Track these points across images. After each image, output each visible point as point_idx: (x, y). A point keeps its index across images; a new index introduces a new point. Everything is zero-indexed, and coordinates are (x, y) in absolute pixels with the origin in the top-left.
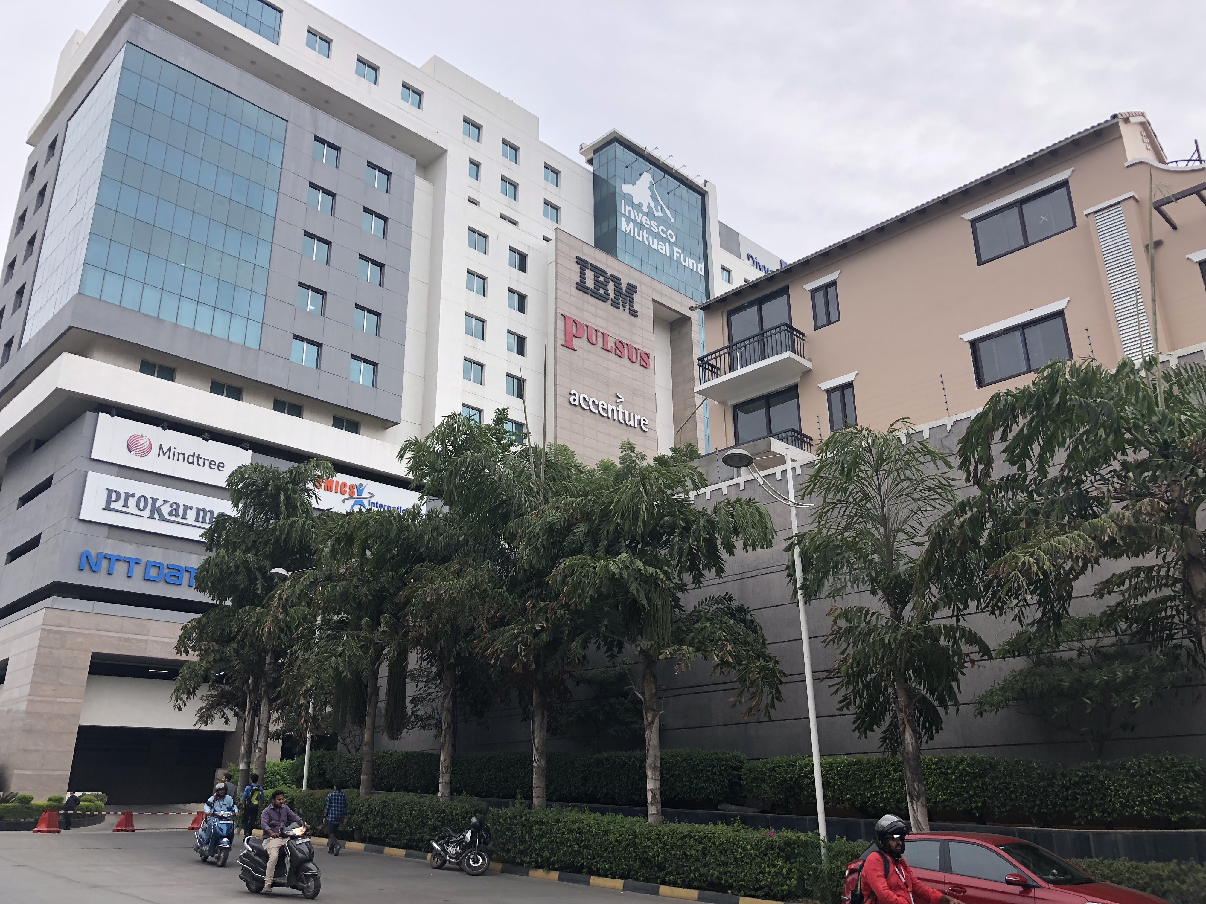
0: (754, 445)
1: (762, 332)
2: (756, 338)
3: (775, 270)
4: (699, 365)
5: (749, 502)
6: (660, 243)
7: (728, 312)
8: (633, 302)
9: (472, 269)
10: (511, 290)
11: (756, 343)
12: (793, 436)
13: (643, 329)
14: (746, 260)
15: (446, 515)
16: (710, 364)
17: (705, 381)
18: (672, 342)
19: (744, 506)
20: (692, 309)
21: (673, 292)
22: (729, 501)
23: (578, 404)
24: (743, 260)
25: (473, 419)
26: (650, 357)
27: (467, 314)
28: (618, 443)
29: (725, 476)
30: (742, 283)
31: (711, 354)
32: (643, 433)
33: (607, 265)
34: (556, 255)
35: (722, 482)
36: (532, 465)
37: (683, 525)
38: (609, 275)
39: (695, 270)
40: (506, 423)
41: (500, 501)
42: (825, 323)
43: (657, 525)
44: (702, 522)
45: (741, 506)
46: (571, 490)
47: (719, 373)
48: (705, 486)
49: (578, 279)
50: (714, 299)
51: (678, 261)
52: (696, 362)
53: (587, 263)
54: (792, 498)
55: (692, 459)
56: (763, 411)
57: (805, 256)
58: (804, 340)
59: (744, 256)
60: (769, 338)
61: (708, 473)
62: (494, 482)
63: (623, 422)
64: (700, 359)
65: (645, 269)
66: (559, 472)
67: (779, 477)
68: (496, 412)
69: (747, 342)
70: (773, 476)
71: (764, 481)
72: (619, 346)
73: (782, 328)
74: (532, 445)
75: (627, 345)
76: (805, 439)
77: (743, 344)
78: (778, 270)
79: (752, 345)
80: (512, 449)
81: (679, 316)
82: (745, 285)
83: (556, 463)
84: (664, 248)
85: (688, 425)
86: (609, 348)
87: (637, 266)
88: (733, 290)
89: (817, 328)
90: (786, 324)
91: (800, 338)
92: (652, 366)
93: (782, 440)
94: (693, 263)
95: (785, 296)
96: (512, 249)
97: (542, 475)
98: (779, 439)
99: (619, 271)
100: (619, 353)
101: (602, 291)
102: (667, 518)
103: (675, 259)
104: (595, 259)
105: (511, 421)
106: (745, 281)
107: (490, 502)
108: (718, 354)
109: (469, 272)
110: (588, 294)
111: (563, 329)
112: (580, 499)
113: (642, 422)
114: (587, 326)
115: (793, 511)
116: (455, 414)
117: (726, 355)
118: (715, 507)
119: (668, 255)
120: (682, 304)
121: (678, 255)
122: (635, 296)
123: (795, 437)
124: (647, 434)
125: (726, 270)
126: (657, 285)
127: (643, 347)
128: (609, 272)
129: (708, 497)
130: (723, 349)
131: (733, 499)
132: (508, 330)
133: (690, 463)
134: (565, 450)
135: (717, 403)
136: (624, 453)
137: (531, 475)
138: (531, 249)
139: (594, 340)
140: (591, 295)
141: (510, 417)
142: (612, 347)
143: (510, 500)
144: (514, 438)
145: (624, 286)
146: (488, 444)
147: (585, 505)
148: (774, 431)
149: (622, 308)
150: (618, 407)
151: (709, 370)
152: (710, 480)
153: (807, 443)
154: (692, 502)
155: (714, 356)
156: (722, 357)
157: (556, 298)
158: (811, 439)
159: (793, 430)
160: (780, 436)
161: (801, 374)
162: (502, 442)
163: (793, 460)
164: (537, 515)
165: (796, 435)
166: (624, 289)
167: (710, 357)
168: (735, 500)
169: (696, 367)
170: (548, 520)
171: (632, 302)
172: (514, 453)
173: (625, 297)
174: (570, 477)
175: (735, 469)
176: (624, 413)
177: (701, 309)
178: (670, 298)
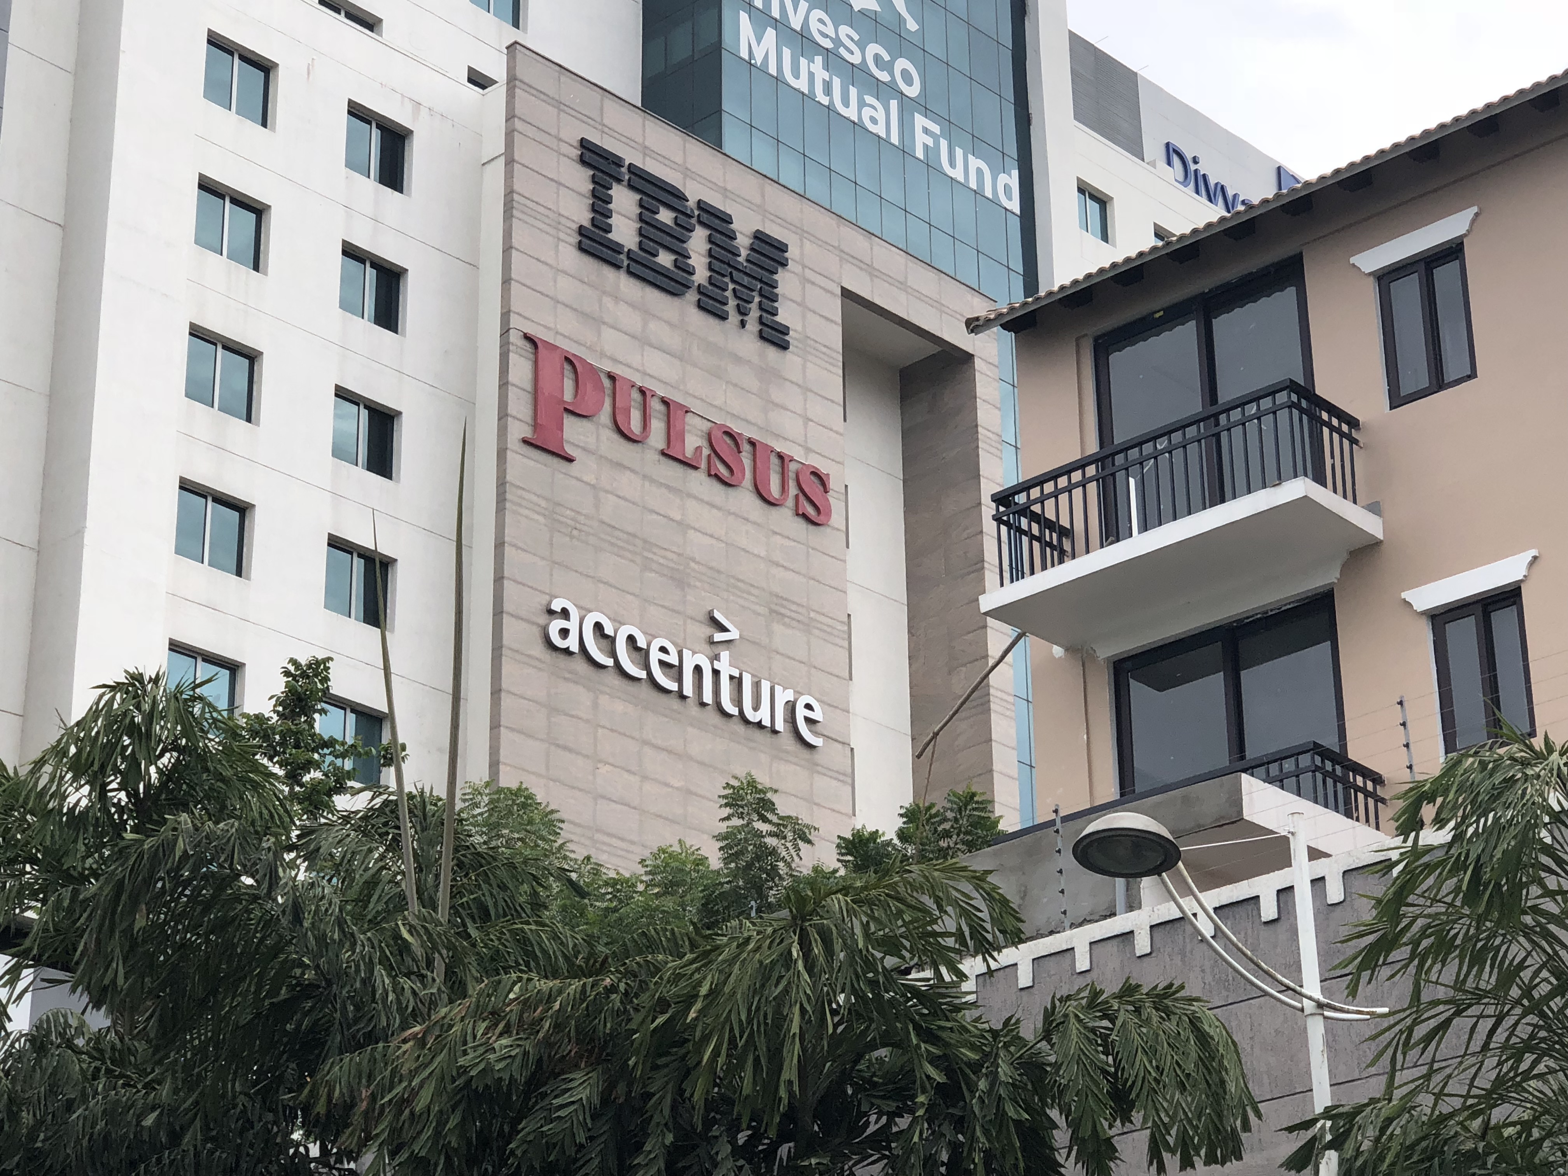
0: (1185, 799)
1: (1214, 409)
2: (1191, 431)
3: (1256, 201)
4: (998, 519)
5: (1166, 996)
6: (869, 99)
7: (1096, 339)
8: (774, 299)
9: (216, 175)
10: (350, 252)
11: (1192, 448)
12: (1317, 769)
13: (806, 389)
14: (1162, 164)
15: (99, 1037)
16: (1035, 518)
17: (1017, 574)
18: (908, 436)
19: (1149, 1010)
20: (974, 325)
21: (913, 265)
22: (1096, 994)
23: (575, 648)
24: (1153, 164)
25: (201, 698)
26: (832, 484)
27: (197, 332)
28: (715, 787)
29: (1085, 907)
30: (1147, 242)
31: (1039, 481)
32: (804, 753)
33: (687, 172)
34: (510, 134)
35: (1073, 926)
36: (407, 865)
37: (938, 1077)
38: (692, 203)
39: (989, 193)
40: (323, 712)
41: (292, 988)
42: (1424, 383)
43: (845, 1077)
44: (1004, 1071)
45: (1138, 1011)
46: (544, 952)
47: (1067, 545)
48: (1017, 938)
49: (584, 217)
50: (1050, 294)
51: (930, 165)
52: (989, 509)
53: (617, 162)
54: (1312, 986)
55: (972, 846)
56: (1217, 682)
57: (1357, 158)
58: (1353, 441)
59: (1153, 148)
60: (1237, 432)
61: (1024, 895)
62: (269, 922)
63: (734, 711)
64: (1003, 499)
65: (817, 188)
66: (503, 887)
67: (1269, 910)
68: (287, 673)
69: (1162, 444)
70: (1250, 907)
71: (1217, 928)
72: (724, 446)
73: (1282, 397)
74: (408, 788)
75: (752, 443)
76: (1360, 781)
77: (1148, 448)
78: (1265, 201)
79: (1178, 454)
80: (342, 802)
81: (934, 349)
82: (1154, 249)
83: (492, 856)
84: (880, 115)
85: (961, 725)
86: (689, 452)
87: (791, 175)
88: (1114, 265)
89: (1397, 400)
90: (1292, 386)
91: (1342, 435)
92: (836, 519)
93: (1279, 781)
94: (979, 171)
95: (1291, 291)
96: (357, 112)
97: (443, 896)
98: (1269, 780)
99: (725, 192)
100: (723, 471)
101: (665, 259)
102: (883, 1052)
103: (920, 154)
104: (646, 151)
105: (341, 704)
106: (1158, 235)
107: (258, 992)
108: (1063, 482)
109: (207, 186)
110: (617, 267)
111: (529, 386)
112: (575, 985)
113: (801, 713)
114: (612, 377)
115: (1316, 1030)
116: (137, 678)
117: (1092, 487)
118: (1049, 1014)
119: (895, 139)
120: (939, 306)
121: (930, 142)
122: (781, 276)
123: (1326, 774)
124: (818, 757)
125: (1093, 197)
126: (858, 243)
127: (808, 450)
128: (694, 193)
129: (1025, 978)
130: (1081, 465)
131: (1111, 987)
132: (338, 388)
133: (963, 859)
134: (524, 806)
135: (1058, 651)
136: (736, 822)
137: (402, 896)
138: (424, 112)
139: (635, 425)
140: (630, 273)
141: (337, 688)
142: (698, 449)
143: (329, 983)
144: (348, 765)
145: (743, 242)
146: (256, 787)
147: (595, 1009)
148: (1251, 753)
149: (734, 318)
150: (717, 657)
151: (1032, 538)
152: (1034, 918)
153: (1367, 794)
154: (971, 998)
155: (1049, 487)
156: (1077, 493)
157: (506, 281)
158: (1378, 780)
159: (1317, 749)
160: (1274, 769)
161: (1345, 556)
162: (307, 778)
163: (1315, 854)
164: (421, 1042)
165: (1329, 766)
166: (744, 253)
167: (1035, 493)
168: (1116, 990)
169: (989, 526)
170: (461, 1061)
171: (769, 296)
172: (346, 819)
173: (746, 280)
174: (538, 905)
175: (1120, 882)
176: (737, 682)
177: (1006, 326)
178: (903, 286)
